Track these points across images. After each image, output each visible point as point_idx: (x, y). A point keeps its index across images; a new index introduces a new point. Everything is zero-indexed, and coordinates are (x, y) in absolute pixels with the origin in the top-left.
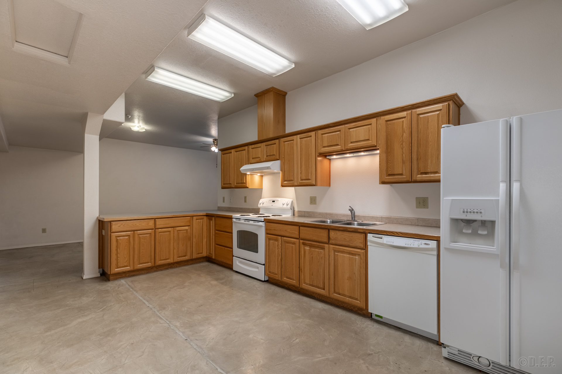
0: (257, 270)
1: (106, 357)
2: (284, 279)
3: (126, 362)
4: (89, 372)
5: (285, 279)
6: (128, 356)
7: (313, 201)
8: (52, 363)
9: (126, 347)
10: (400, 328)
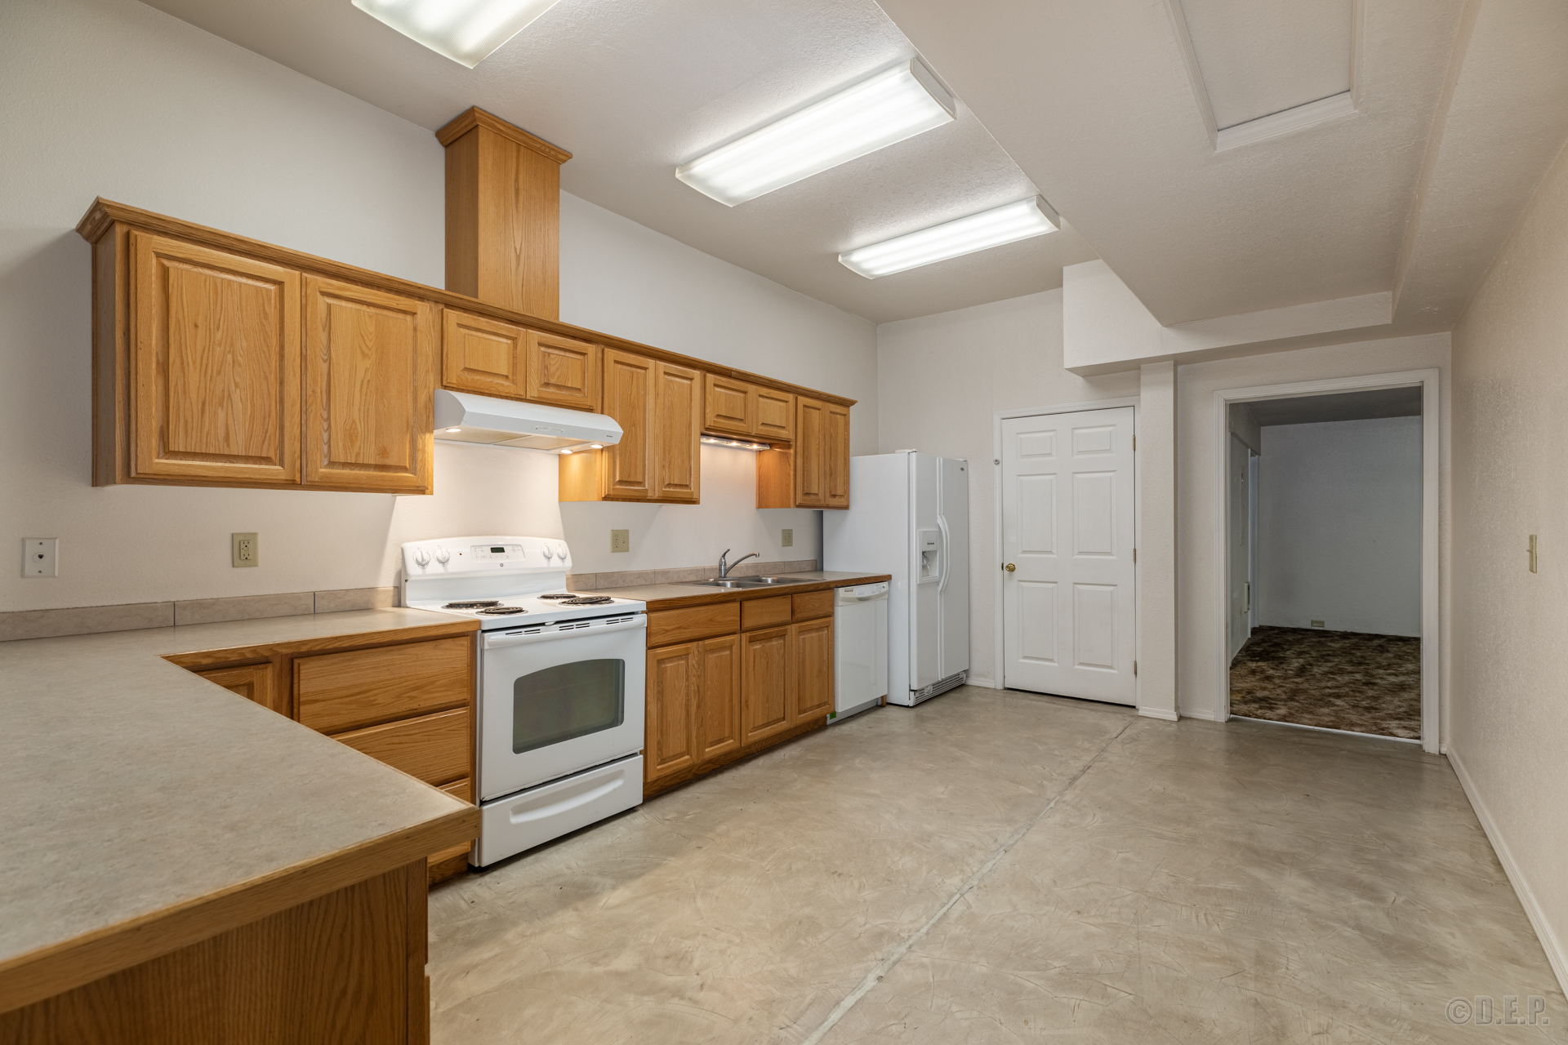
0: (618, 784)
1: (1148, 926)
2: (708, 752)
3: (1130, 892)
4: (1198, 922)
5: (711, 751)
6: (1114, 899)
7: (620, 541)
8: (1256, 1000)
9: (1094, 916)
10: (852, 716)
